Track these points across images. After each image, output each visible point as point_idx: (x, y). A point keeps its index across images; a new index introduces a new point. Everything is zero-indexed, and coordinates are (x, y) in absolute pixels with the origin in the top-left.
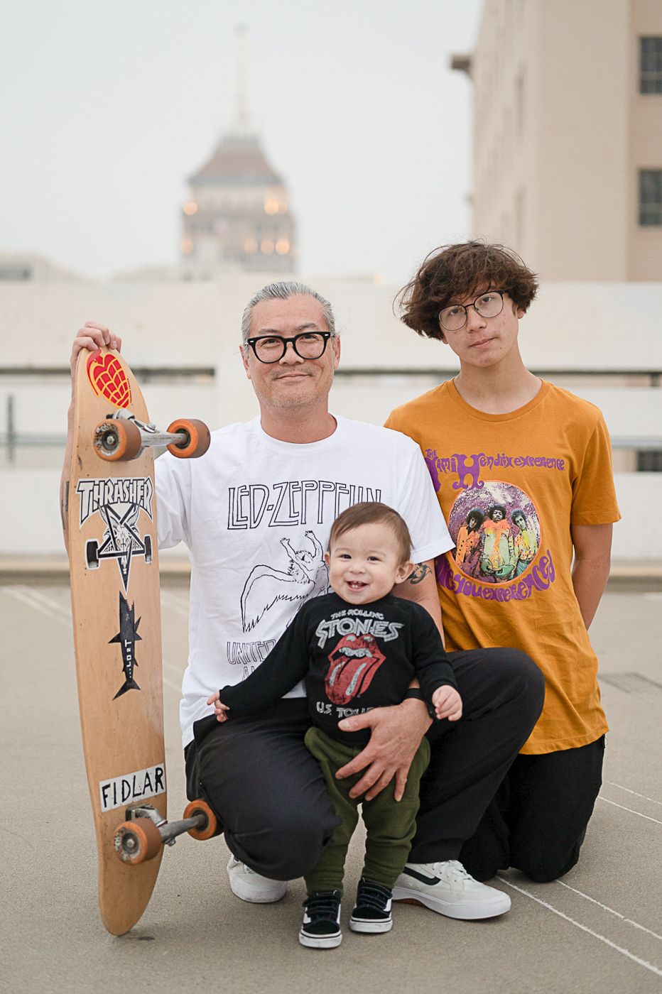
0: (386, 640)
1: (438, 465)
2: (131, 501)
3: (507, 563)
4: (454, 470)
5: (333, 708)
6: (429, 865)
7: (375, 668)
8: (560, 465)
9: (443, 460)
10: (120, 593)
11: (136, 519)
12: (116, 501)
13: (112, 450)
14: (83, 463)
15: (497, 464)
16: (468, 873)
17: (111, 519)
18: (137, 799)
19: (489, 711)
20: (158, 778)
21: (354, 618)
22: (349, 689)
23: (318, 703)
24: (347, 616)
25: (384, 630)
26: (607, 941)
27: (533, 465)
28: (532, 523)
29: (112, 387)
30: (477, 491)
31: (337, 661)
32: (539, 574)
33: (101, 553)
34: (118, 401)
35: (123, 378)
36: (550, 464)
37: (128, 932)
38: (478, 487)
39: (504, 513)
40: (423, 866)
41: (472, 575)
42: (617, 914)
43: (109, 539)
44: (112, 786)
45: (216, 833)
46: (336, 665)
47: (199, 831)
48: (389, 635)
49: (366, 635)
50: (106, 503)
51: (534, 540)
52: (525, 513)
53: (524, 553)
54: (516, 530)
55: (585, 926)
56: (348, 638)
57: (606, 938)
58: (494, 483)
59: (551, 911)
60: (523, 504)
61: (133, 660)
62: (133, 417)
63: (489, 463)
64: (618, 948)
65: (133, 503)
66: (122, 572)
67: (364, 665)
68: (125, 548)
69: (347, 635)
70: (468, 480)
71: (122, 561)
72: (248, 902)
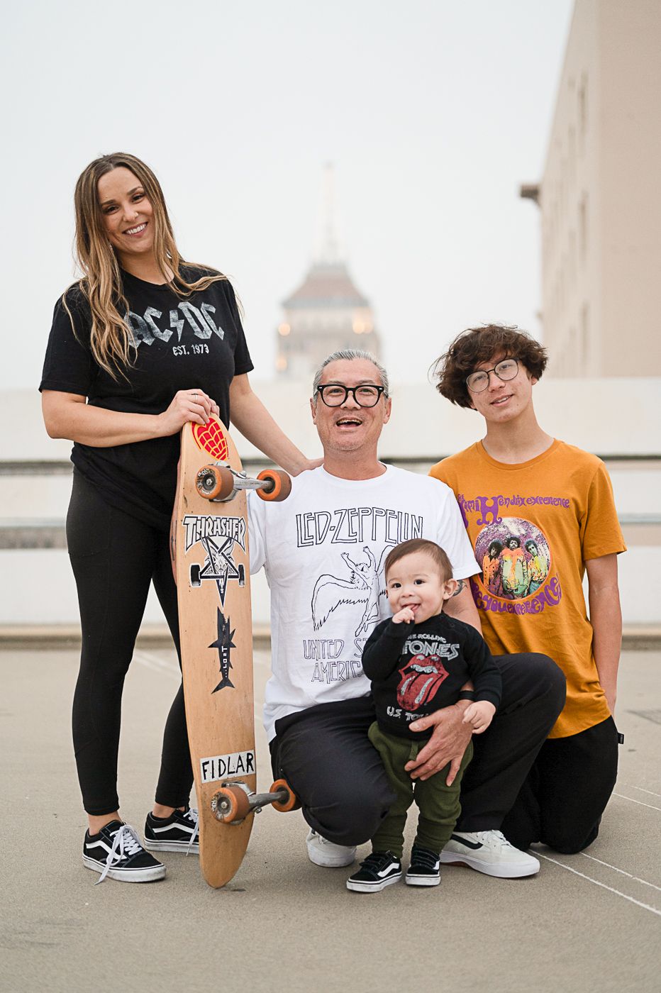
0: (449, 659)
1: (466, 506)
2: (227, 535)
3: (521, 583)
4: (477, 510)
5: (403, 713)
6: (474, 834)
7: (439, 683)
8: (565, 504)
9: (469, 502)
10: (218, 609)
11: (233, 550)
12: (215, 534)
13: (210, 490)
14: (188, 502)
15: (512, 504)
16: (507, 840)
17: (211, 549)
18: (231, 776)
19: (519, 706)
20: (249, 762)
21: (423, 641)
22: (417, 699)
23: (389, 708)
24: (417, 639)
25: (448, 651)
26: (617, 892)
27: (541, 503)
28: (543, 550)
29: (212, 444)
30: (497, 526)
31: (409, 675)
32: (550, 592)
33: (203, 575)
34: (217, 455)
35: (222, 437)
36: (556, 503)
37: (224, 886)
38: (498, 523)
39: (519, 543)
40: (470, 834)
41: (497, 594)
42: (627, 874)
43: (209, 564)
44: (211, 763)
45: (295, 808)
46: (408, 678)
47: (281, 804)
48: (451, 655)
49: (433, 655)
50: (207, 535)
51: (545, 564)
52: (536, 542)
53: (536, 575)
54: (529, 557)
55: (599, 881)
56: (419, 657)
57: (616, 889)
58: (510, 519)
59: (573, 872)
60: (534, 535)
61: (229, 664)
62: (229, 467)
63: (506, 503)
64: (625, 896)
65: (229, 537)
66: (220, 591)
67: (431, 679)
68: (223, 572)
69: (417, 655)
70: (490, 516)
71: (220, 583)
72: (323, 867)
